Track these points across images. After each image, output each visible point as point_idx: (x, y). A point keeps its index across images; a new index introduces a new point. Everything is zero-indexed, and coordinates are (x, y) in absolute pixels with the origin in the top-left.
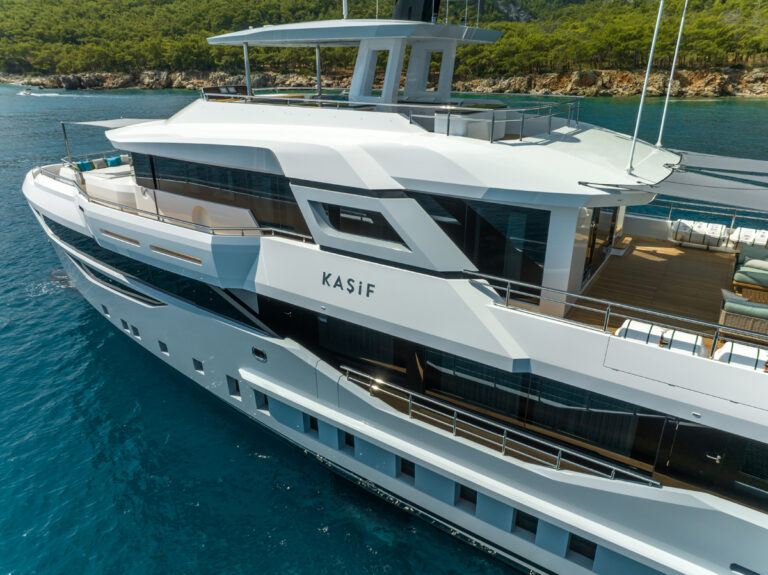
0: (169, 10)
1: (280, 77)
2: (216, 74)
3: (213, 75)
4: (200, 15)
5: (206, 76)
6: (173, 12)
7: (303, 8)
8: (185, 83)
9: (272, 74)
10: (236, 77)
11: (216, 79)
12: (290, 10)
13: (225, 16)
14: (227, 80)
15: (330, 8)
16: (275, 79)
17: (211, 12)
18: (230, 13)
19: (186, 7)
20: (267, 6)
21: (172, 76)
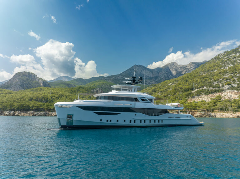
0: (11, 95)
1: (50, 113)
2: (31, 112)
3: (29, 112)
4: (22, 97)
5: (27, 112)
6: (13, 96)
7: (54, 97)
8: (19, 114)
9: (48, 112)
10: (37, 113)
11: (30, 113)
12: (51, 97)
13: (30, 98)
14: (34, 113)
15: (62, 97)
16: (49, 113)
17: (26, 96)
18: (32, 97)
19: (17, 95)
20: (44, 96)
21: (15, 112)
